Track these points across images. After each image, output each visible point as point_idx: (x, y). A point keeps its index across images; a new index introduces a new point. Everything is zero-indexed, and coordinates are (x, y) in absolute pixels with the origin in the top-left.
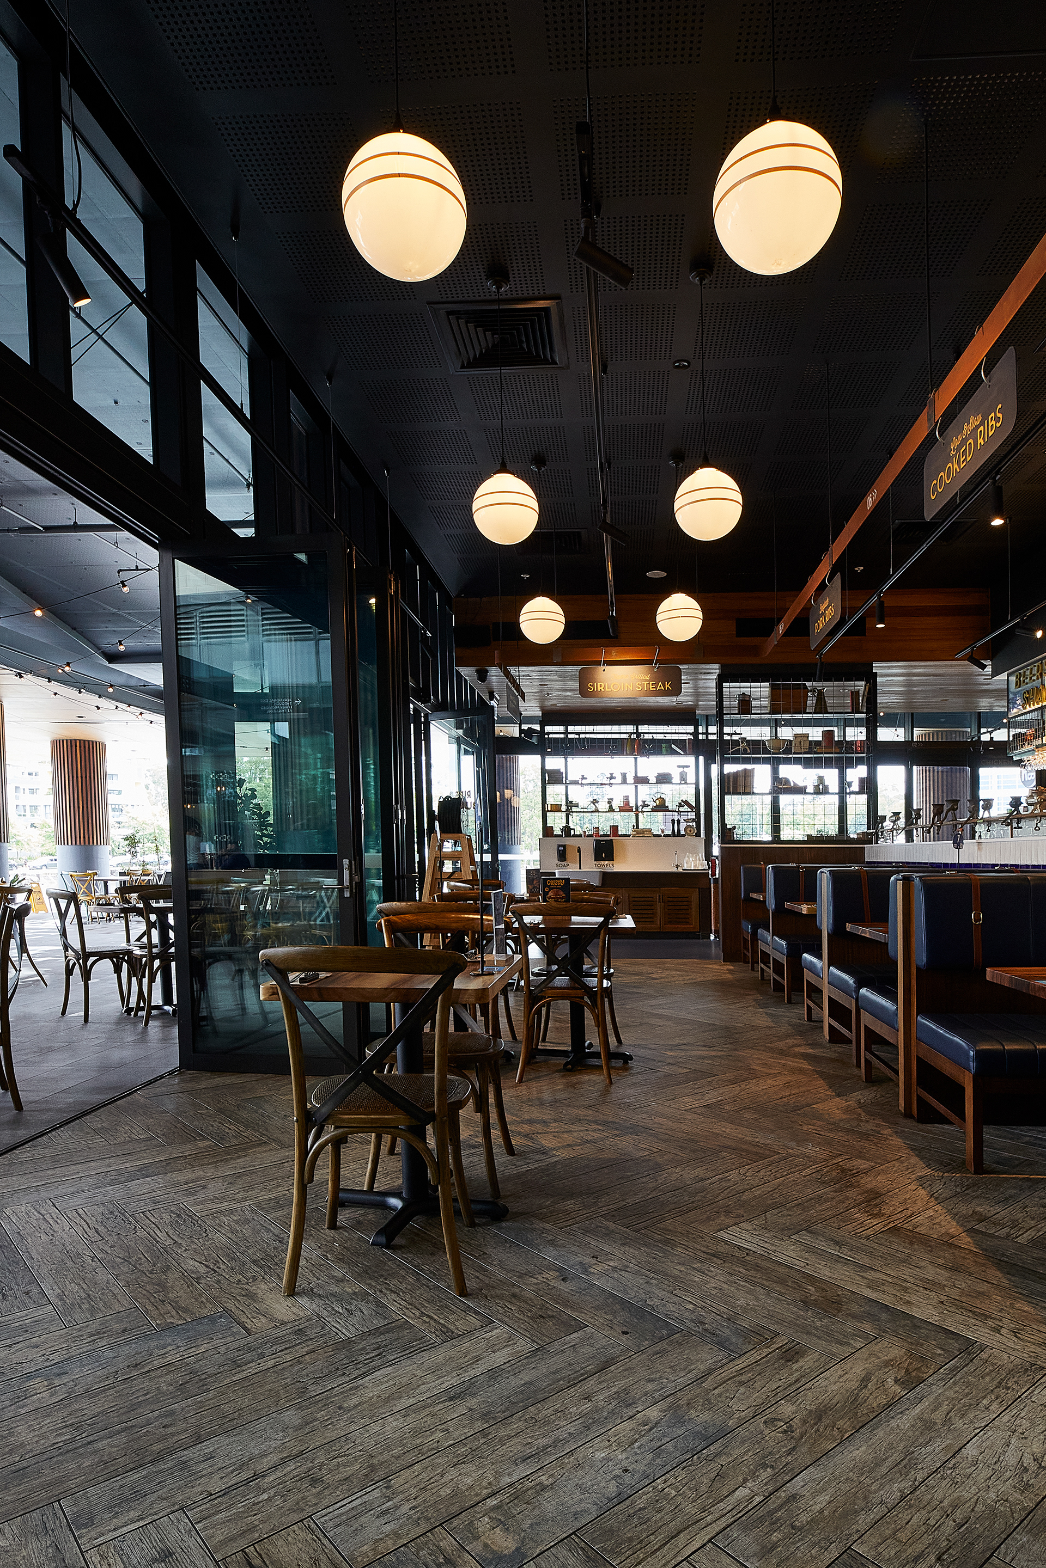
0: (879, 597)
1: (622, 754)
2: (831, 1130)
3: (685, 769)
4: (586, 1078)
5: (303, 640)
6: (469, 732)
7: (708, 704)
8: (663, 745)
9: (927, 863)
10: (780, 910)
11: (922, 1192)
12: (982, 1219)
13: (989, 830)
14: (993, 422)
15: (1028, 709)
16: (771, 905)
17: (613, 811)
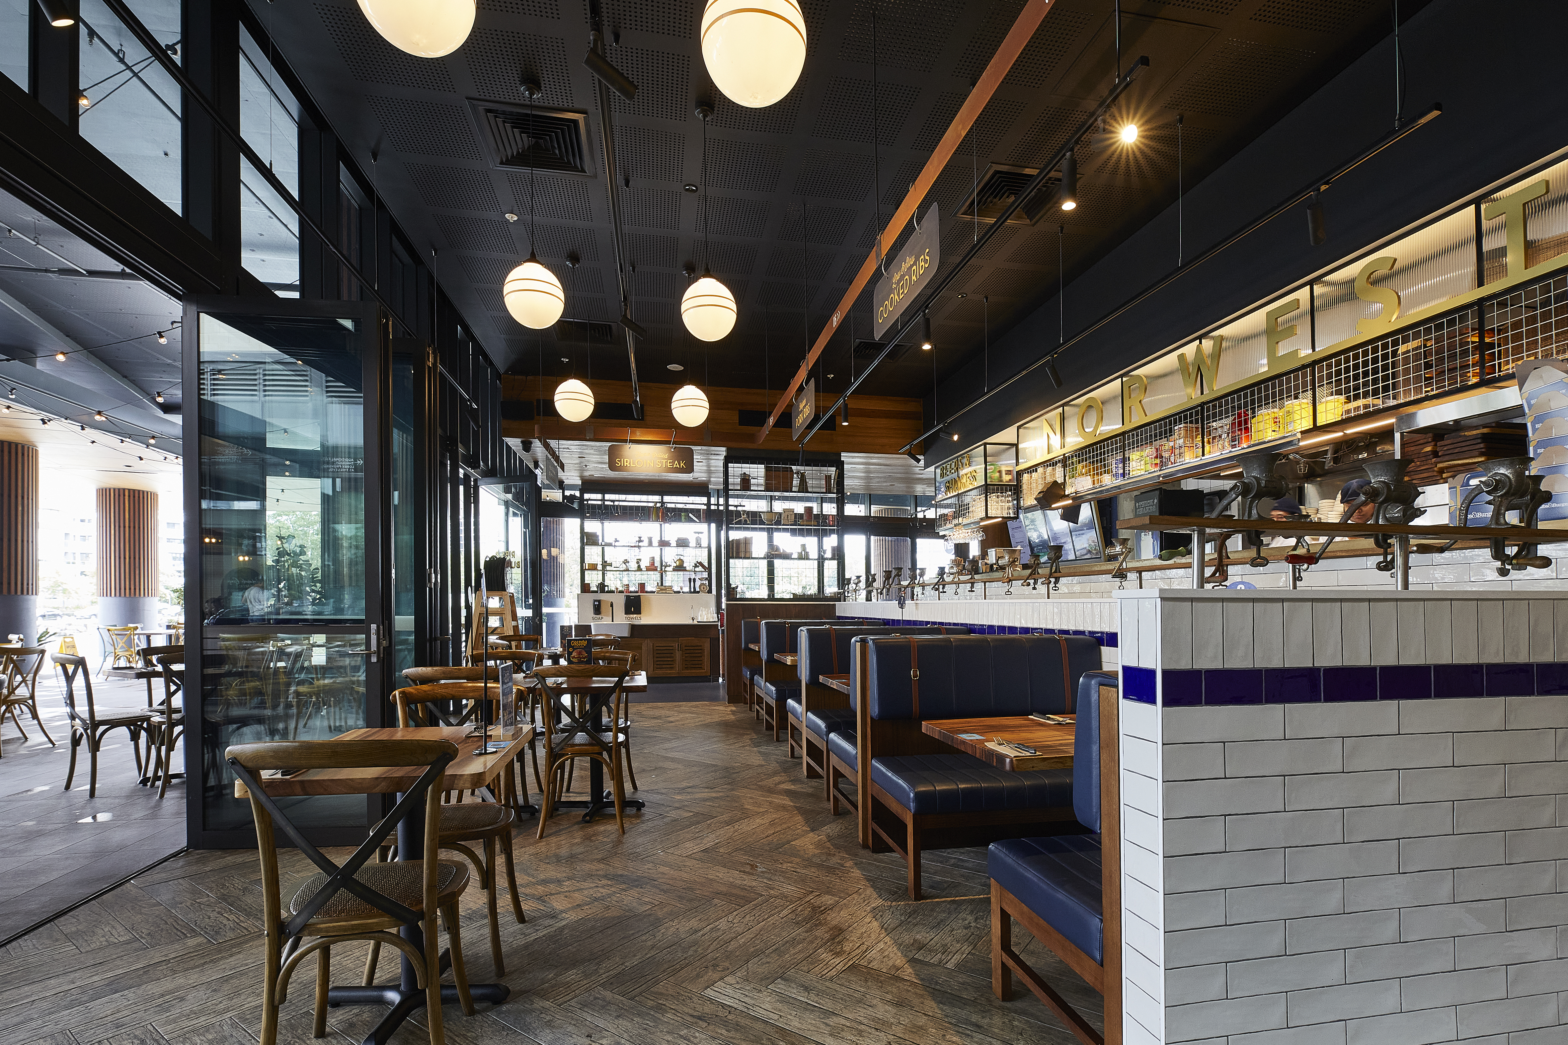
0: (845, 400)
1: (649, 520)
2: (805, 867)
3: (700, 535)
4: (602, 828)
5: (348, 403)
6: (518, 497)
7: (717, 481)
8: (683, 514)
9: (880, 619)
10: (771, 660)
11: (875, 924)
12: (921, 947)
13: (923, 594)
14: (923, 263)
15: (949, 495)
16: (764, 655)
17: (641, 570)
